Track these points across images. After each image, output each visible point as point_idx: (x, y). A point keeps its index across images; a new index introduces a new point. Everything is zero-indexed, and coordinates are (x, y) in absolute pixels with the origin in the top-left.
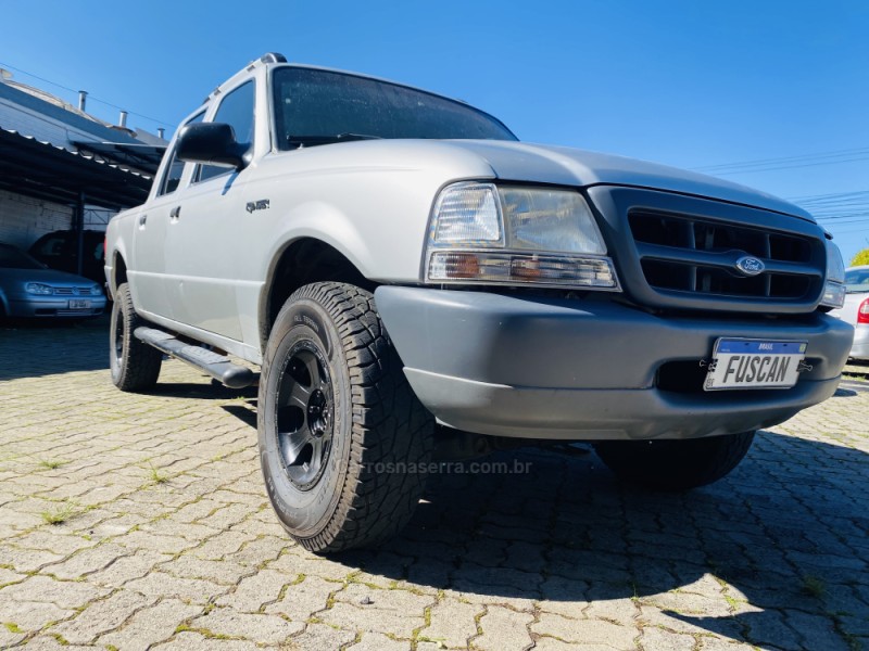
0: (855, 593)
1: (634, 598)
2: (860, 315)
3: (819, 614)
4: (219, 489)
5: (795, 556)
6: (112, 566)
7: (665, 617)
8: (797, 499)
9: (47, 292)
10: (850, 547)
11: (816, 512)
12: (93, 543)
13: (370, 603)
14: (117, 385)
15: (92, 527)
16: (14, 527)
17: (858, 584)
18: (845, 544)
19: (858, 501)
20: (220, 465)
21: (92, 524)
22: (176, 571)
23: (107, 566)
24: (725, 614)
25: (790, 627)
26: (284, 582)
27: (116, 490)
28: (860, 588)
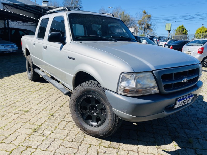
0: (199, 142)
1: (157, 146)
2: (198, 51)
3: (192, 148)
4: (65, 117)
5: (187, 131)
6: (51, 145)
7: (163, 152)
8: (185, 111)
9: (3, 47)
10: (197, 127)
11: (190, 116)
12: (45, 138)
13: (106, 152)
14: (30, 80)
15: (43, 132)
16: (26, 134)
17: (199, 139)
18: (196, 126)
19: (198, 111)
20: (62, 108)
21: (42, 131)
22: (65, 145)
23: (50, 145)
24: (174, 150)
25: (187, 153)
26: (87, 147)
27: (43, 119)
28: (199, 140)
